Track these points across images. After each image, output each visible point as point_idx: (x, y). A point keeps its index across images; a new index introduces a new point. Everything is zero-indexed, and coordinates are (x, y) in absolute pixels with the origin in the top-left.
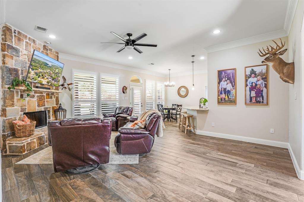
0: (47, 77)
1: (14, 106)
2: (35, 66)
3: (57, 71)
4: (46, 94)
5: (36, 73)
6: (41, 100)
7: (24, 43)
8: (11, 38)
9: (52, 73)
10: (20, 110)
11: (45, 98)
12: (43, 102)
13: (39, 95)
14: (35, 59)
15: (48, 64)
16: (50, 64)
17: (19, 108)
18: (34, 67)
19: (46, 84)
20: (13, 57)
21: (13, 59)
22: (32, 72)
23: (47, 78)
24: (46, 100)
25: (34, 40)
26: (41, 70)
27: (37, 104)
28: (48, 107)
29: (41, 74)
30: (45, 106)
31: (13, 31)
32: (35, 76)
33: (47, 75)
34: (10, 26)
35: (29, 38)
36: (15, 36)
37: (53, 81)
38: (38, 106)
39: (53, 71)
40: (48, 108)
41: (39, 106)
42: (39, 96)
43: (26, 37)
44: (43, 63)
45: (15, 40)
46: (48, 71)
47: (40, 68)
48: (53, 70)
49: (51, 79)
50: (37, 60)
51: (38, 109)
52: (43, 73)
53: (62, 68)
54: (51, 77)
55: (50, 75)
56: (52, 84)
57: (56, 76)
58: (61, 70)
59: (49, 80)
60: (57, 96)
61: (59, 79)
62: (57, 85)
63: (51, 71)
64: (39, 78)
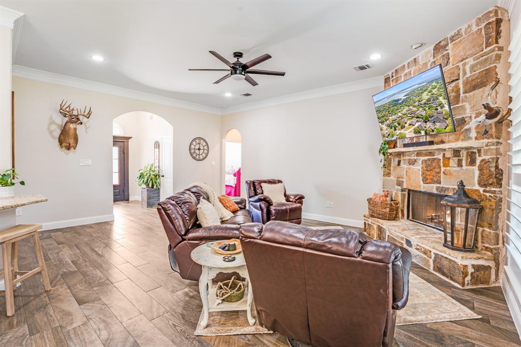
0: (408, 122)
2: (383, 117)
3: (425, 96)
5: (389, 126)
6: (431, 170)
7: (403, 79)
9: (415, 109)
10: (396, 182)
11: (442, 165)
12: (435, 175)
13: (426, 158)
14: (378, 107)
15: (398, 100)
16: (402, 96)
17: (395, 180)
18: (382, 119)
19: (415, 135)
22: (384, 127)
23: (410, 125)
24: (443, 169)
25: (415, 59)
26: (393, 117)
27: (421, 178)
28: (448, 188)
29: (396, 124)
30: (440, 183)
31: (391, 77)
32: (389, 130)
33: (406, 119)
35: (408, 63)
37: (428, 123)
38: (423, 180)
39: (416, 104)
40: (446, 189)
41: (425, 180)
42: (426, 161)
43: (404, 66)
44: (390, 104)
46: (404, 111)
47: (391, 115)
48: (415, 102)
49: (419, 123)
50: (380, 106)
51: (424, 187)
52: (398, 119)
53: (437, 80)
54: (417, 118)
55: (413, 115)
56: (428, 132)
57: (429, 109)
58: (438, 86)
59: (417, 125)
60: (487, 157)
61: (444, 112)
62: (448, 129)
63: (411, 107)
64: (396, 131)
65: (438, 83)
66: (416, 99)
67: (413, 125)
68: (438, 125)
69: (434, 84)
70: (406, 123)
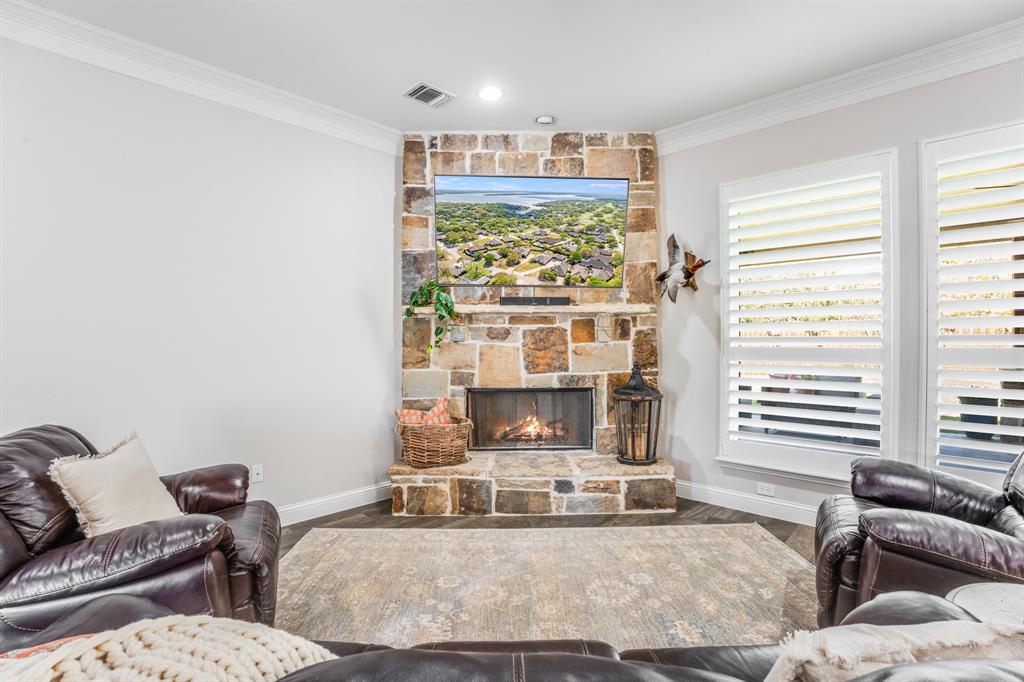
0: (531, 256)
1: (428, 367)
2: (456, 230)
3: (586, 220)
4: (575, 323)
5: (470, 253)
6: (546, 348)
7: (468, 163)
8: (419, 167)
9: (555, 235)
10: (449, 377)
11: (569, 338)
12: (555, 356)
13: (534, 327)
14: (447, 205)
15: (518, 208)
16: (531, 204)
17: (445, 374)
18: (453, 235)
19: (538, 283)
20: (426, 220)
21: (426, 226)
22: (454, 253)
23: (534, 262)
24: (571, 346)
25: (506, 137)
26: (491, 238)
27: (522, 363)
28: (584, 377)
29: (494, 253)
30: (566, 369)
31: (427, 145)
32: (468, 263)
33: (528, 249)
34: (417, 133)
35: (487, 138)
36: (433, 155)
37: (577, 266)
38: (527, 368)
39: (563, 227)
40: (579, 378)
41: (532, 366)
42: (533, 333)
43: (474, 138)
44: (490, 208)
45: (434, 168)
46: (528, 233)
47: (484, 232)
49: (558, 263)
50: (456, 206)
51: (528, 380)
52: (504, 246)
53: (617, 200)
54: (555, 252)
55: (545, 245)
56: (572, 281)
57: (587, 243)
58: (616, 211)
59: (551, 264)
60: (644, 328)
61: (613, 255)
62: (612, 283)
63: (548, 230)
64: (491, 268)
65: (617, 206)
66: (565, 220)
67: (542, 264)
68: (596, 273)
69: (610, 205)
70: (524, 257)
